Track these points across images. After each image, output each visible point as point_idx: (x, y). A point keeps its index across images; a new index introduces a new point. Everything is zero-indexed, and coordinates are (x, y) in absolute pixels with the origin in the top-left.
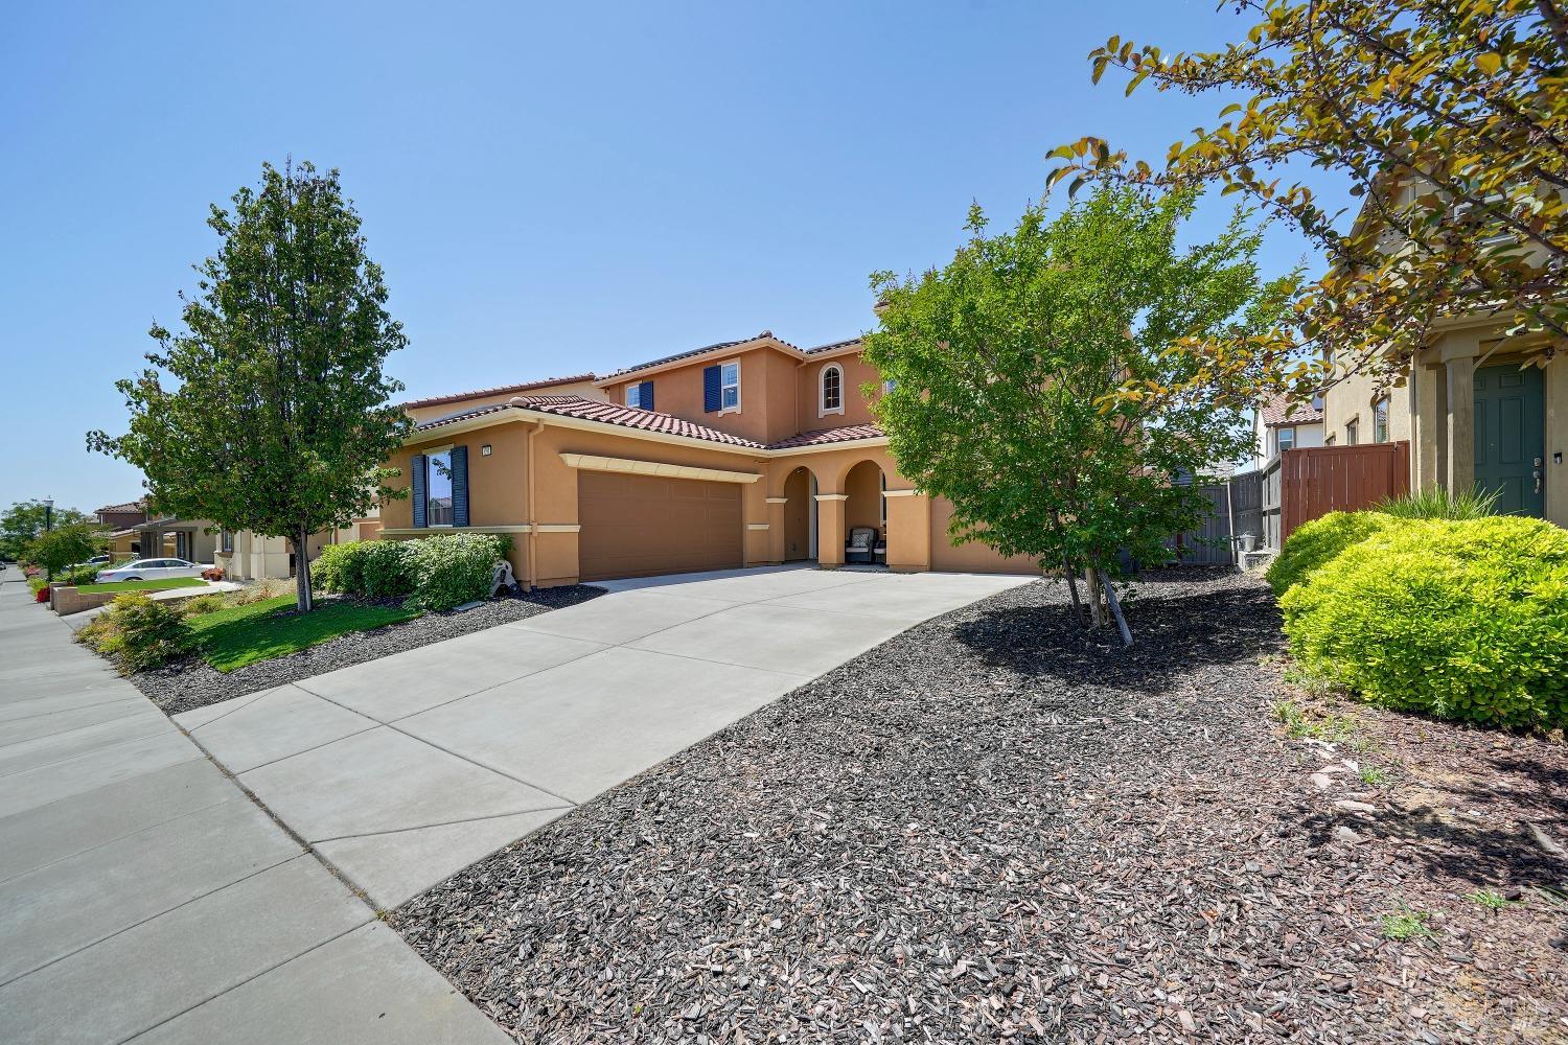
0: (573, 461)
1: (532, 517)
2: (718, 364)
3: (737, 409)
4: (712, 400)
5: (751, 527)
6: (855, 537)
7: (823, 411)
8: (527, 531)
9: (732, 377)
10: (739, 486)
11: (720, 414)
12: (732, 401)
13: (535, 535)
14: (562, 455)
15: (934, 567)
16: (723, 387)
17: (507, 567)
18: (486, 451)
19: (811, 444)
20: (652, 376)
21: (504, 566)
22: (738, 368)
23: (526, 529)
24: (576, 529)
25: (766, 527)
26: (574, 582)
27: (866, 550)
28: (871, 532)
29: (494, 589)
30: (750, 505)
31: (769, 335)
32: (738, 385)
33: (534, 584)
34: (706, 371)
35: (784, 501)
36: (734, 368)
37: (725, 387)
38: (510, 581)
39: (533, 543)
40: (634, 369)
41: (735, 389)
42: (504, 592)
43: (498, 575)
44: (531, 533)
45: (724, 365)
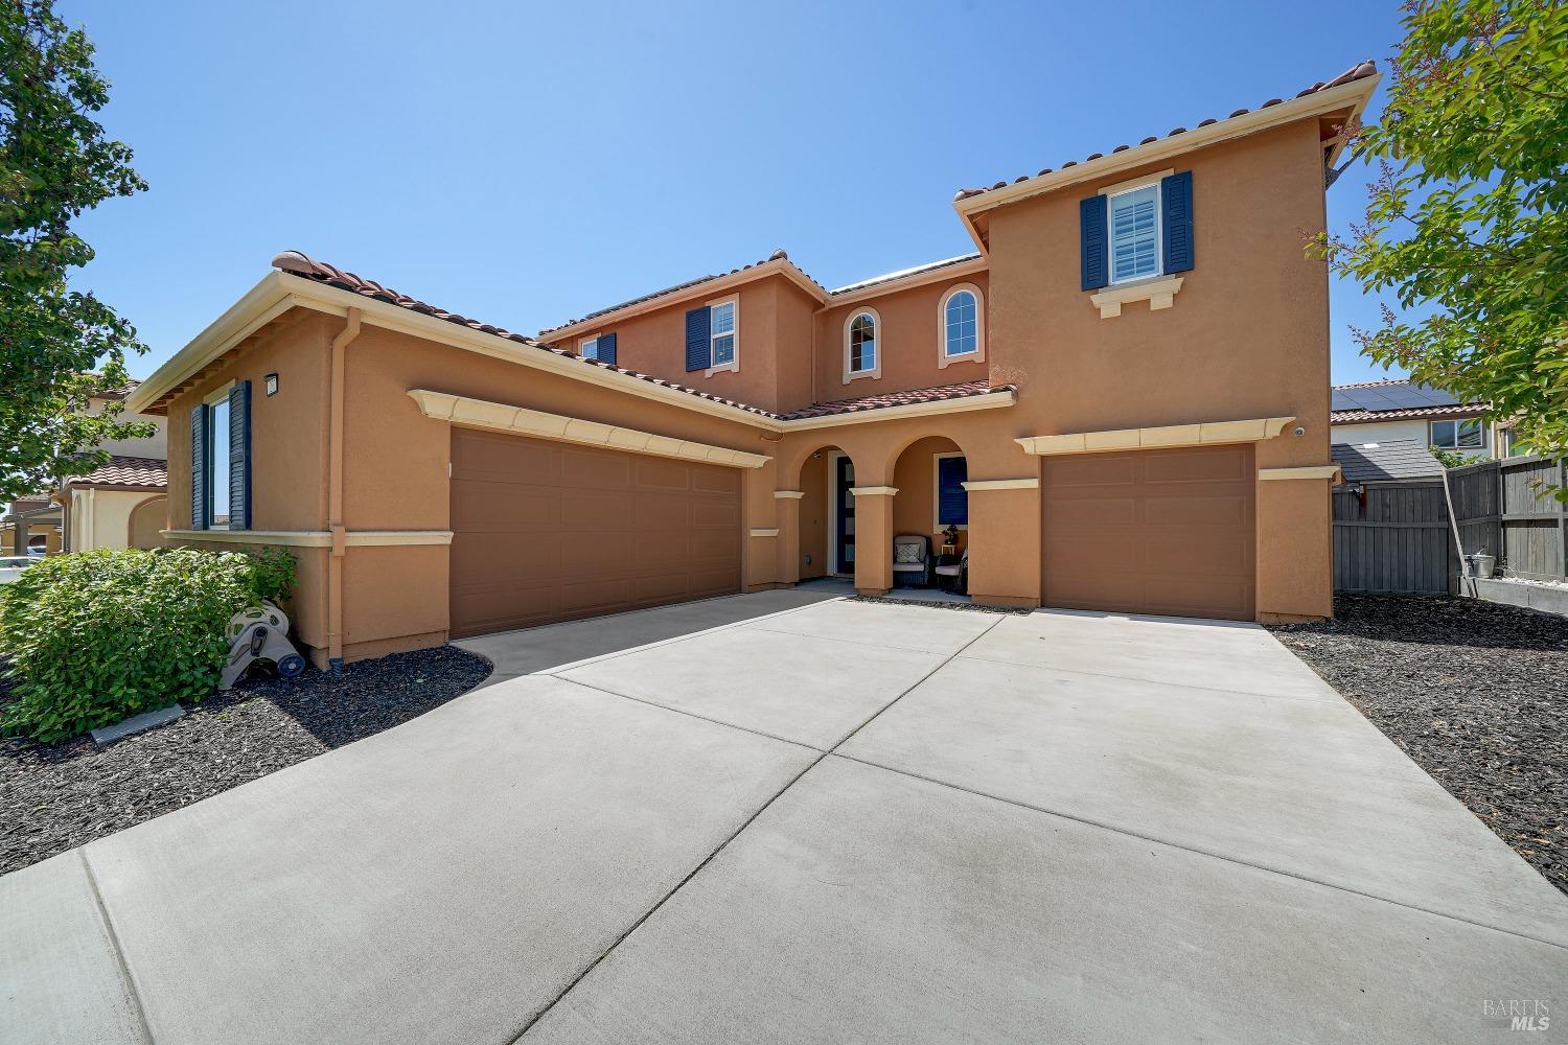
0: (438, 406)
1: (336, 515)
2: (707, 304)
3: (733, 365)
4: (698, 352)
5: (754, 533)
6: (900, 548)
7: (849, 374)
8: (319, 544)
9: (726, 322)
10: (738, 471)
11: (708, 373)
12: (729, 356)
13: (338, 551)
14: (414, 394)
15: (1048, 602)
16: (713, 337)
17: (274, 620)
18: (271, 386)
19: (847, 411)
20: (614, 325)
21: (266, 618)
22: (735, 310)
23: (318, 539)
24: (446, 538)
25: (774, 533)
26: (437, 642)
27: (920, 568)
28: (923, 542)
29: (233, 671)
30: (754, 500)
31: (784, 255)
32: (734, 332)
33: (336, 653)
34: (689, 315)
35: (799, 495)
36: (727, 311)
37: (717, 336)
38: (278, 649)
39: (335, 567)
40: (590, 317)
41: (730, 339)
42: (262, 677)
43: (246, 638)
44: (330, 549)
45: (714, 305)
